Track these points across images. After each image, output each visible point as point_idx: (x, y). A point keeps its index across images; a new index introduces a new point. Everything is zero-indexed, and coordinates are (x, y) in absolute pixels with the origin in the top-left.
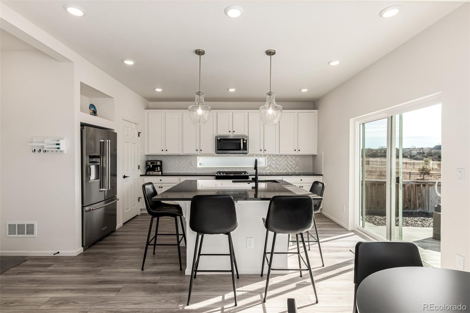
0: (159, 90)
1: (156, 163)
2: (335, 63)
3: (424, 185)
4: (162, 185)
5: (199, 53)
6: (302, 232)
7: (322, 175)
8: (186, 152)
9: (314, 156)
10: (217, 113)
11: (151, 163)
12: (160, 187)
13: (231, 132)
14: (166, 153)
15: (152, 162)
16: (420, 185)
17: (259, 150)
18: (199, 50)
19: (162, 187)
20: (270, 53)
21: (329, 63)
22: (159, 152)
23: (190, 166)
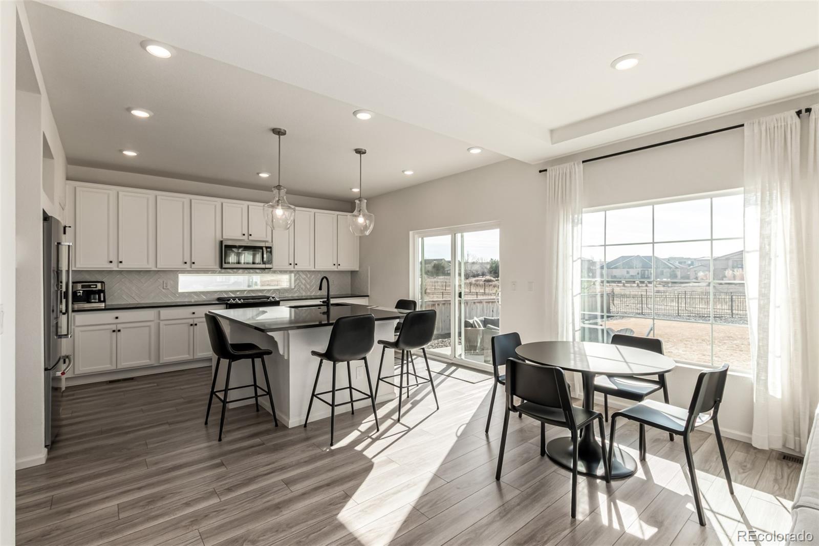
0: (130, 154)
1: (95, 286)
2: (409, 173)
3: (438, 305)
4: (119, 327)
5: (279, 132)
6: (423, 347)
7: (368, 296)
8: (161, 265)
9: (353, 273)
10: (222, 204)
11: (83, 287)
12: (114, 331)
13: (246, 235)
14: (118, 267)
15: (86, 284)
16: (435, 304)
17: (288, 264)
18: (280, 129)
19: (119, 331)
20: (359, 152)
21: (403, 171)
22: (104, 265)
23: (163, 290)
